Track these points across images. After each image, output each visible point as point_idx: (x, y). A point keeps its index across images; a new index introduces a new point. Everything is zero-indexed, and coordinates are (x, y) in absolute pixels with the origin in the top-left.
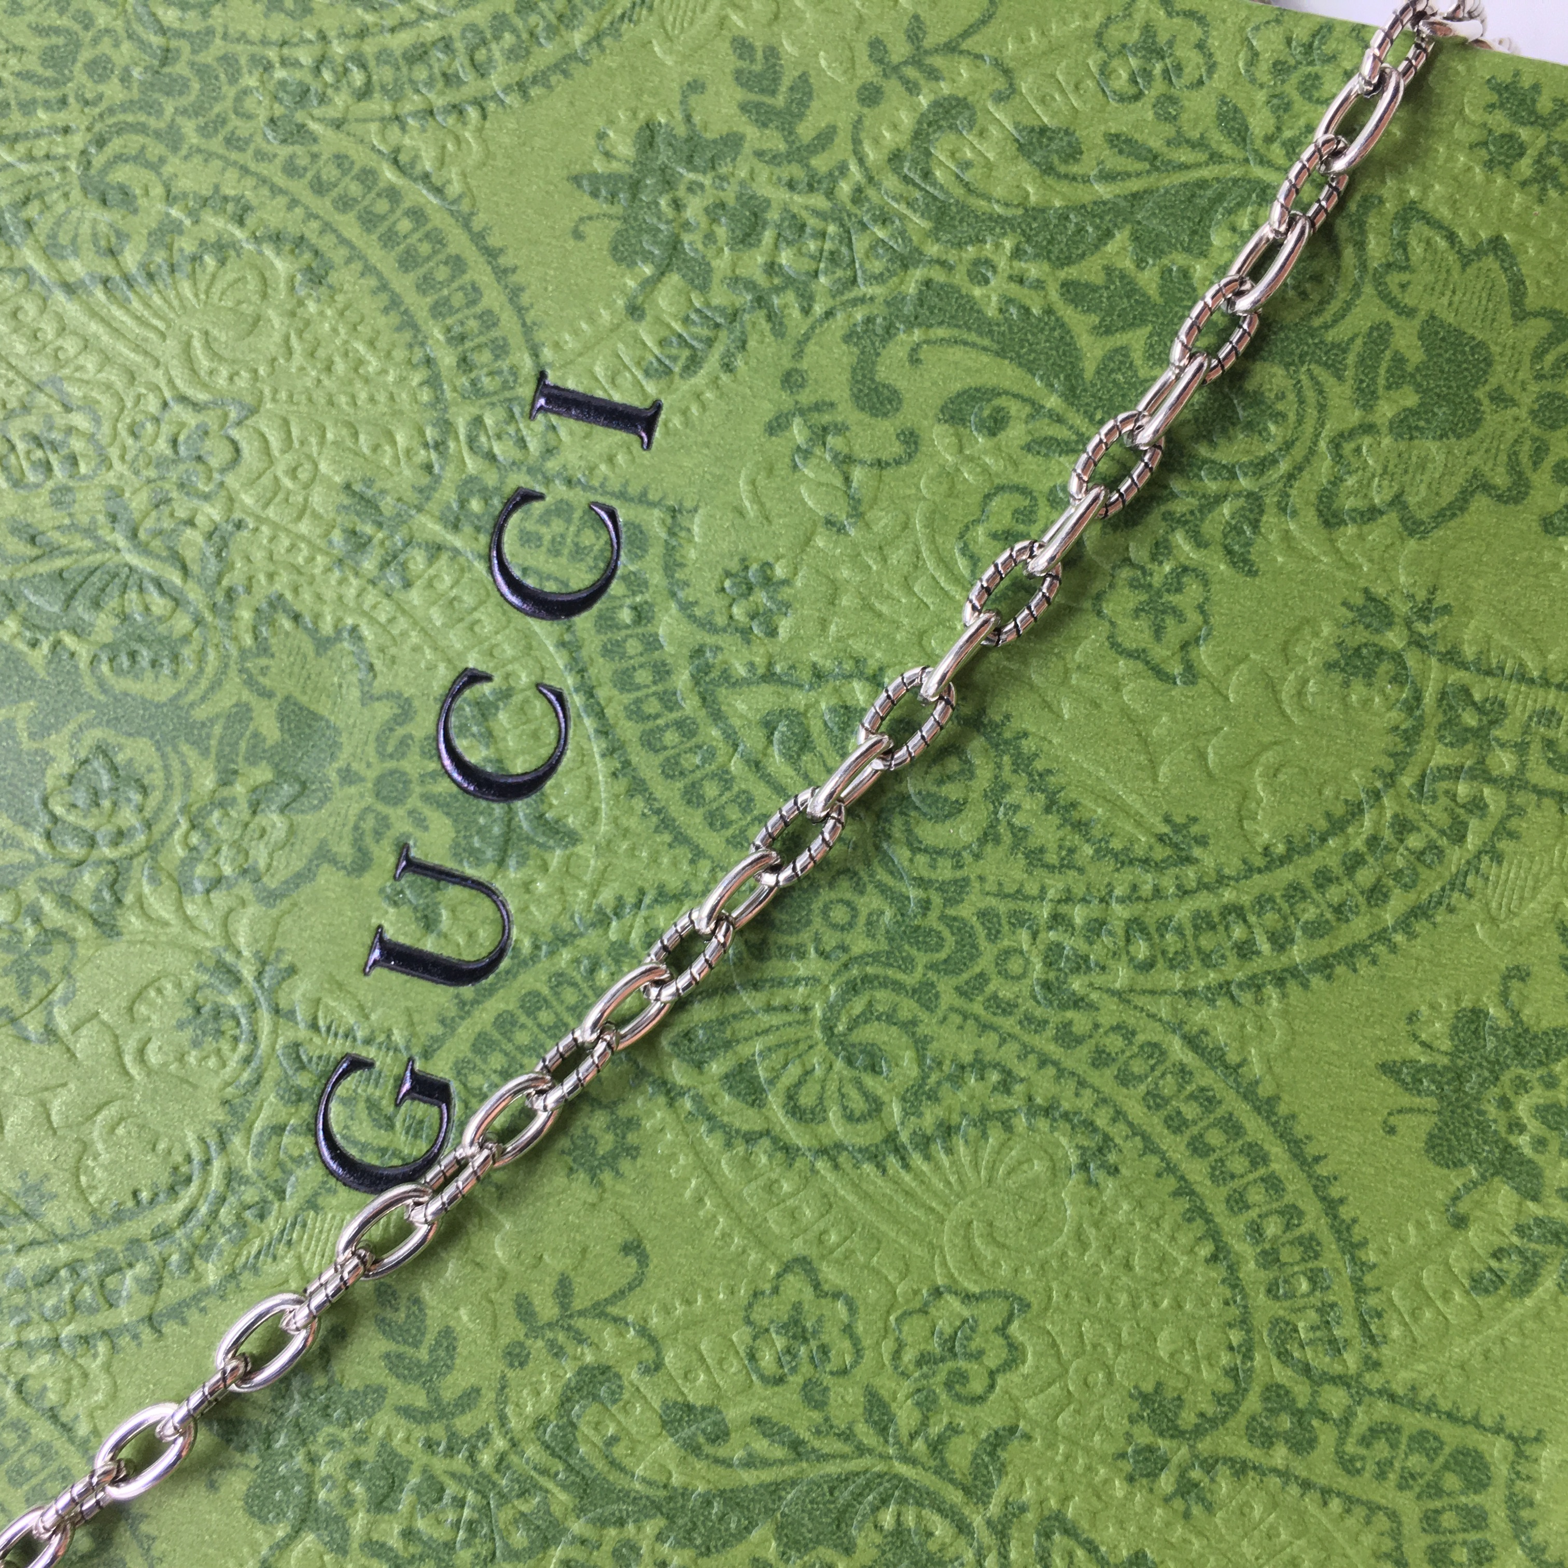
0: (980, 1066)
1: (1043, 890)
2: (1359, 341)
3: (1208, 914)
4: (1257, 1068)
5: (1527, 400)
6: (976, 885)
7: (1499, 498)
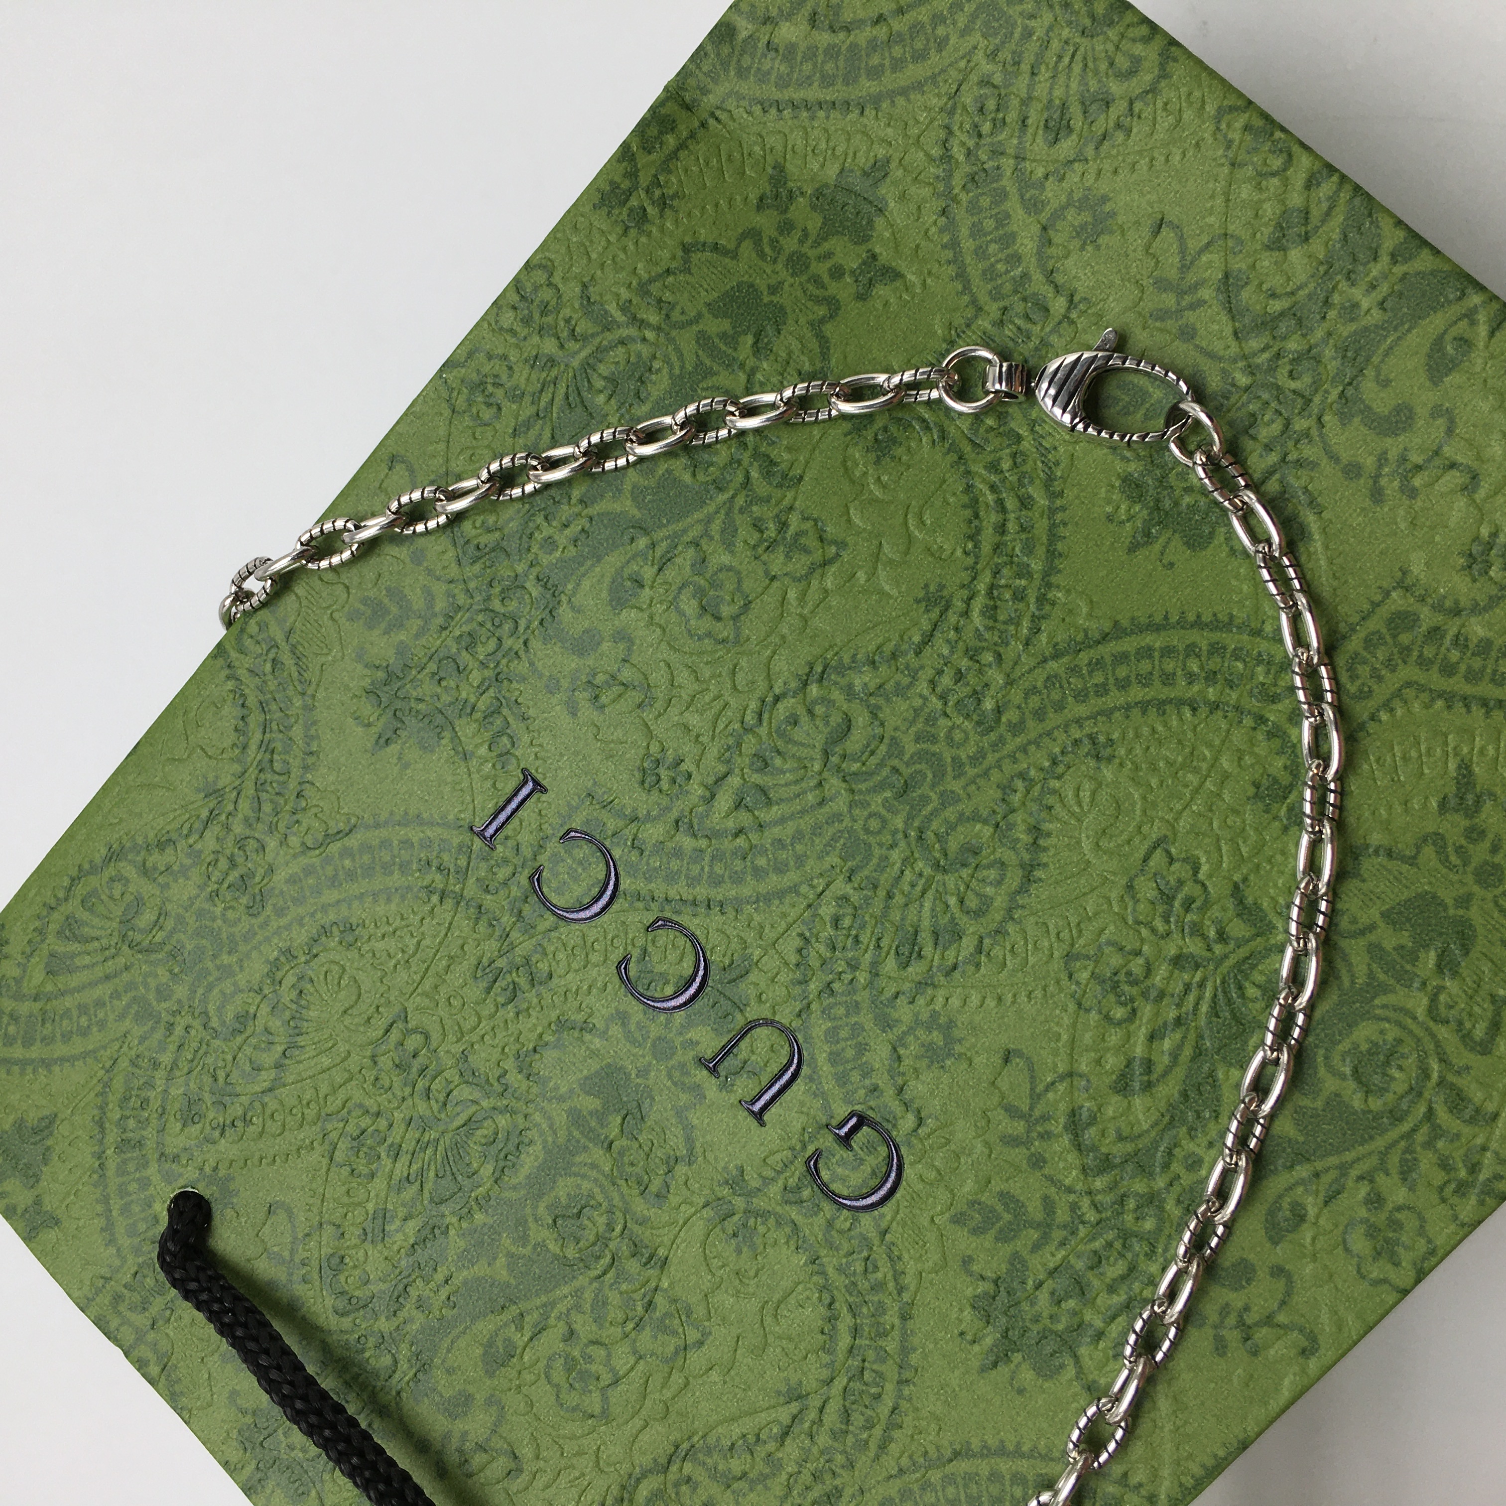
0: (1007, 789)
1: (921, 696)
2: (700, 353)
3: (986, 606)
4: (1093, 625)
5: (784, 274)
6: (898, 733)
7: (831, 317)
